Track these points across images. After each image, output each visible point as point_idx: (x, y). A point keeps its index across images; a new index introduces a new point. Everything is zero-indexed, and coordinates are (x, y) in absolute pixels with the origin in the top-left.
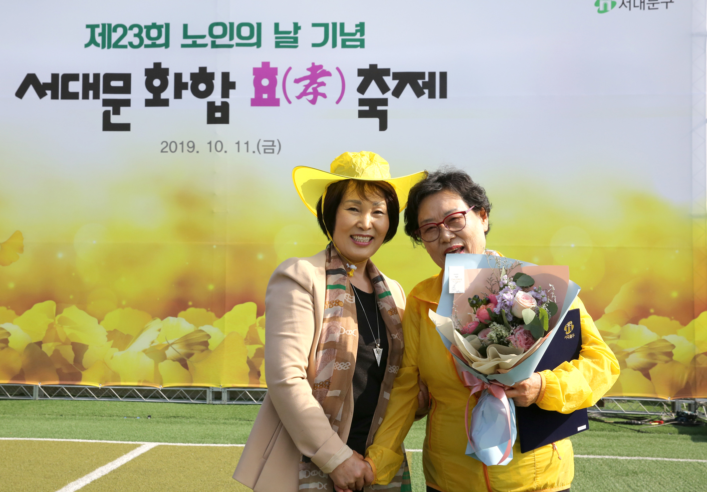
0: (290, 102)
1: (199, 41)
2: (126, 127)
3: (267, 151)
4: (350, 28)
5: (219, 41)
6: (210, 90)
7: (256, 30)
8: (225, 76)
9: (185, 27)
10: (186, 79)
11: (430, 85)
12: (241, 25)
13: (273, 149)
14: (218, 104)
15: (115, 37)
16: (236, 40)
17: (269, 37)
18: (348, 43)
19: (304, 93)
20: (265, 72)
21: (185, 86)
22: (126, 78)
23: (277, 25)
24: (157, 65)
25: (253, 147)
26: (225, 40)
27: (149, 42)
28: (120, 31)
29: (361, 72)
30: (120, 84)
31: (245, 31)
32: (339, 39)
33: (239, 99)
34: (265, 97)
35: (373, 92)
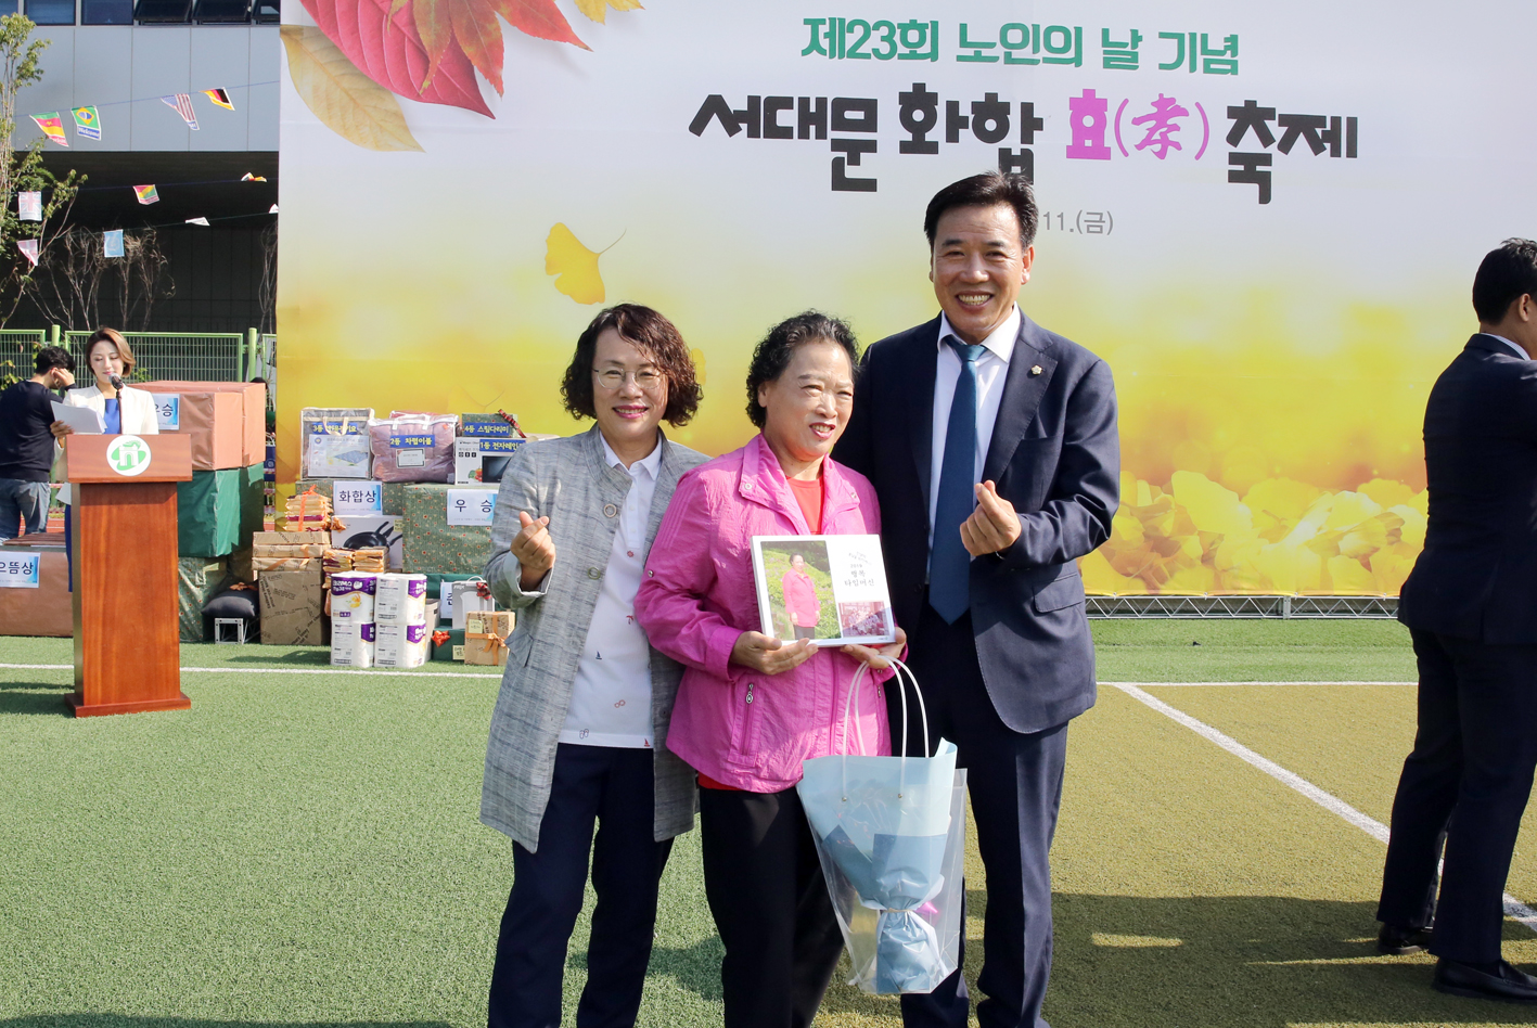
0: (1126, 154)
1: (985, 52)
2: (869, 185)
3: (1091, 229)
4: (1216, 43)
5: (1016, 54)
6: (1002, 130)
7: (1074, 38)
8: (1027, 109)
9: (963, 28)
10: (965, 110)
11: (1333, 136)
12: (1050, 30)
13: (1101, 227)
14: (1016, 152)
15: (851, 40)
16: (1043, 53)
17: (1093, 51)
18: (1212, 66)
19: (1147, 141)
20: (1087, 105)
21: (963, 123)
22: (870, 106)
23: (1105, 32)
24: (919, 87)
25: (1070, 222)
26: (1027, 53)
27: (907, 51)
28: (859, 31)
29: (1232, 112)
30: (859, 115)
31: (1057, 40)
32: (1200, 59)
33: (1050, 146)
34: (1088, 144)
35: (1250, 143)
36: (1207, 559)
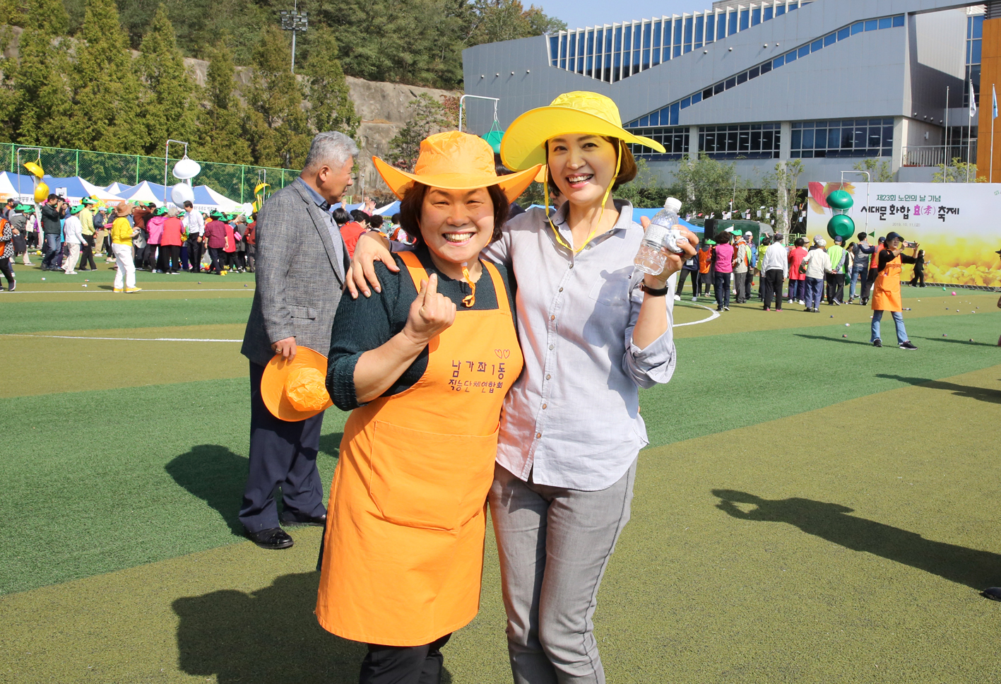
0: (922, 215)
1: (902, 200)
2: (885, 219)
6: (904, 211)
7: (916, 197)
8: (908, 208)
9: (899, 196)
10: (899, 208)
11: (955, 211)
14: (906, 214)
16: (911, 199)
17: (918, 199)
18: (937, 201)
19: (926, 213)
20: (917, 207)
21: (899, 210)
22: (885, 208)
23: (920, 196)
24: (893, 205)
26: (908, 199)
27: (891, 200)
29: (939, 208)
31: (913, 197)
32: (935, 200)
33: (911, 214)
34: (917, 213)
35: (942, 212)
36: (932, 277)
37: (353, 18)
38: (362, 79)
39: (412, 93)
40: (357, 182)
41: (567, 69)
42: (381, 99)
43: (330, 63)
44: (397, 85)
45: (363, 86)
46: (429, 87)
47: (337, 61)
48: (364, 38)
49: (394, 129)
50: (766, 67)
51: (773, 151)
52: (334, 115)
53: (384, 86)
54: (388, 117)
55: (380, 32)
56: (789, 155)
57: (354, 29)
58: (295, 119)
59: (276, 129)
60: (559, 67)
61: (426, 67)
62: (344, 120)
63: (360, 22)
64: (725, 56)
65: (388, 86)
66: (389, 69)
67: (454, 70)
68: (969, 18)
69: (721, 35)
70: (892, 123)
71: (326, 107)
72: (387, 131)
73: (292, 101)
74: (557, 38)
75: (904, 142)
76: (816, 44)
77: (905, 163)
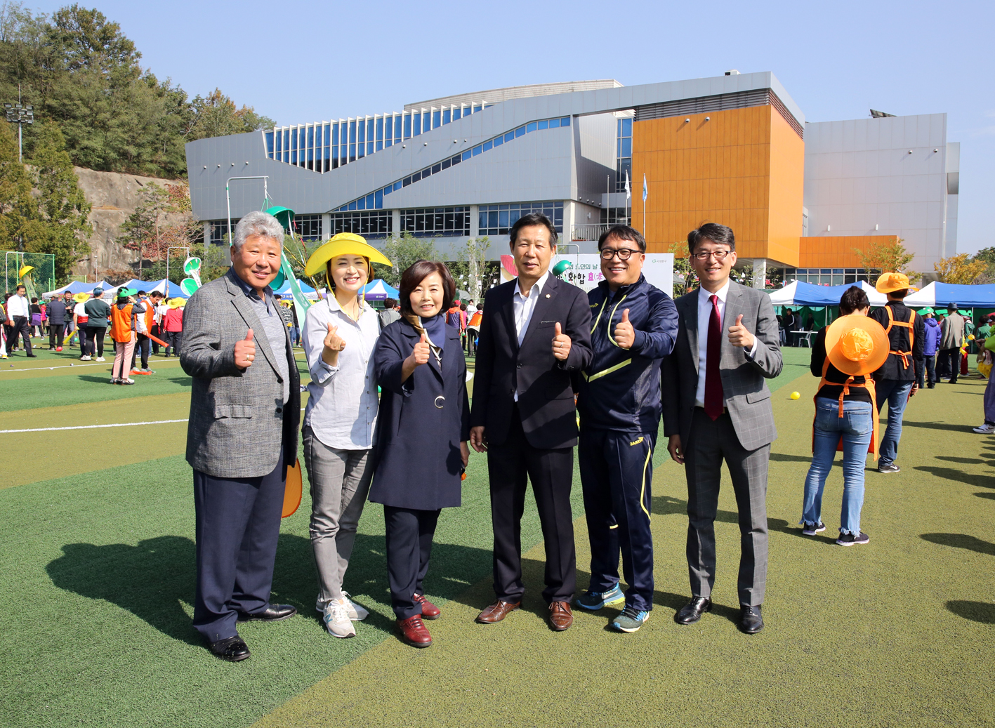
10: (576, 275)
17: (592, 267)
20: (591, 274)
33: (586, 279)
34: (591, 279)
37: (78, 113)
38: (89, 170)
39: (138, 182)
40: (90, 263)
41: (282, 161)
42: (109, 187)
43: (59, 154)
44: (123, 175)
45: (91, 175)
46: (154, 177)
47: (64, 152)
48: (89, 132)
49: (124, 215)
50: (456, 160)
51: (464, 229)
52: (65, 202)
53: (111, 176)
54: (117, 204)
55: (104, 127)
56: (477, 232)
57: (78, 123)
58: (27, 206)
59: (7, 215)
60: (275, 159)
61: (150, 159)
62: (75, 206)
63: (84, 117)
64: (421, 150)
65: (114, 176)
66: (115, 161)
67: (175, 161)
68: (619, 120)
69: (417, 132)
70: (562, 206)
71: (56, 194)
72: (117, 217)
73: (22, 189)
74: (273, 133)
75: (572, 221)
76: (497, 140)
77: (573, 238)
